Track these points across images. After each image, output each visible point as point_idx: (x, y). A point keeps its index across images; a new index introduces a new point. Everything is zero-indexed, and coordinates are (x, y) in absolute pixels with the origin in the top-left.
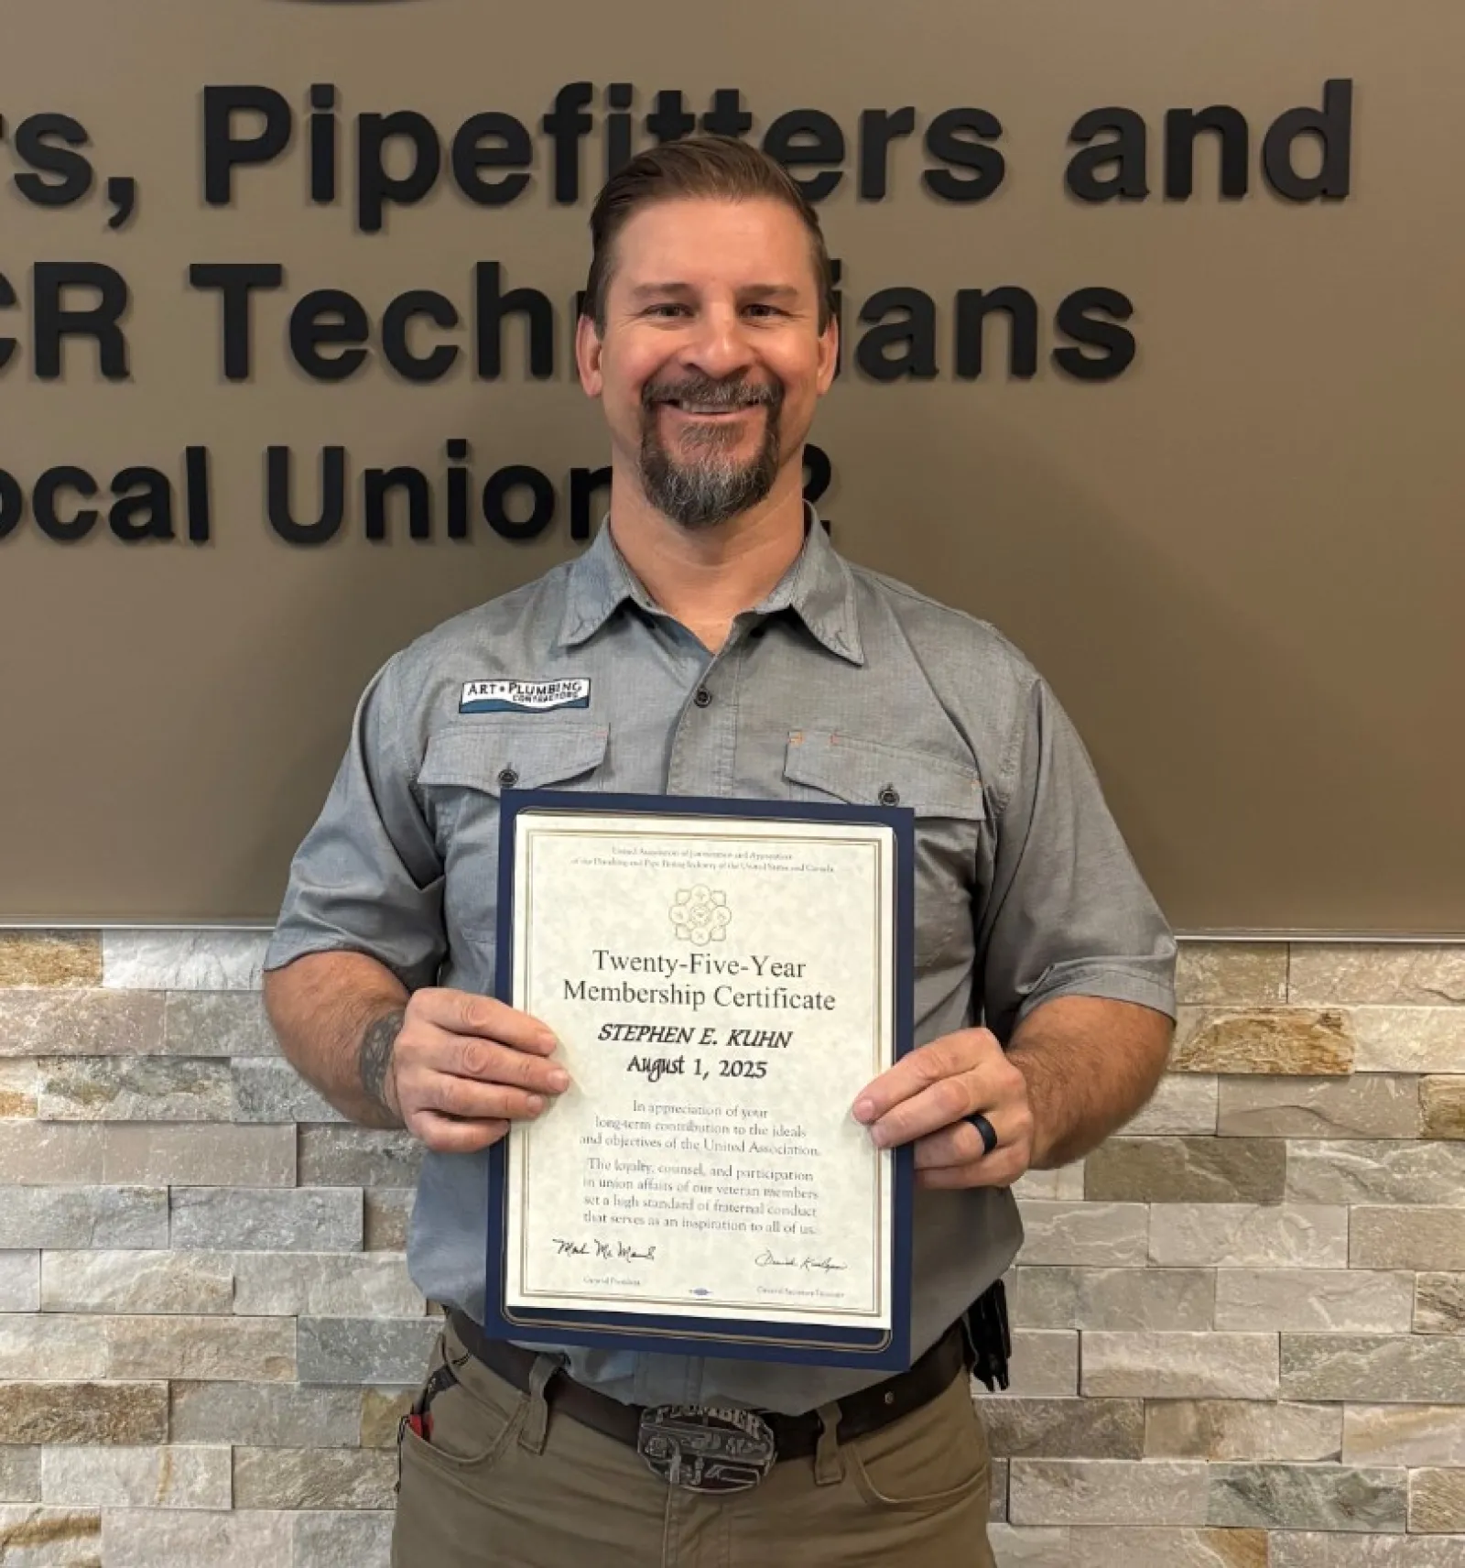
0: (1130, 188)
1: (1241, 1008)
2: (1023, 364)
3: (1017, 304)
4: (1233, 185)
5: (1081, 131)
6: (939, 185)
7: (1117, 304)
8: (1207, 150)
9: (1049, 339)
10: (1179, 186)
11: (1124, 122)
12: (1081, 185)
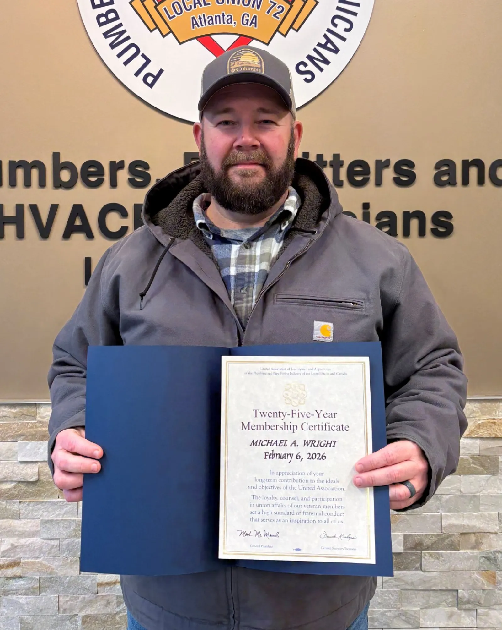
0: (452, 182)
1: (485, 418)
2: (422, 233)
3: (420, 215)
4: (481, 182)
5: (438, 166)
6: (398, 182)
7: (448, 215)
8: (473, 172)
9: (429, 225)
10: (465, 182)
11: (449, 163)
12: (438, 182)
